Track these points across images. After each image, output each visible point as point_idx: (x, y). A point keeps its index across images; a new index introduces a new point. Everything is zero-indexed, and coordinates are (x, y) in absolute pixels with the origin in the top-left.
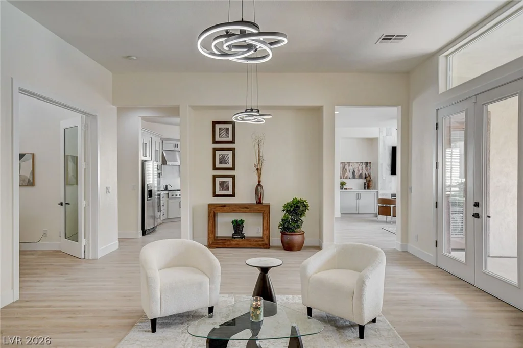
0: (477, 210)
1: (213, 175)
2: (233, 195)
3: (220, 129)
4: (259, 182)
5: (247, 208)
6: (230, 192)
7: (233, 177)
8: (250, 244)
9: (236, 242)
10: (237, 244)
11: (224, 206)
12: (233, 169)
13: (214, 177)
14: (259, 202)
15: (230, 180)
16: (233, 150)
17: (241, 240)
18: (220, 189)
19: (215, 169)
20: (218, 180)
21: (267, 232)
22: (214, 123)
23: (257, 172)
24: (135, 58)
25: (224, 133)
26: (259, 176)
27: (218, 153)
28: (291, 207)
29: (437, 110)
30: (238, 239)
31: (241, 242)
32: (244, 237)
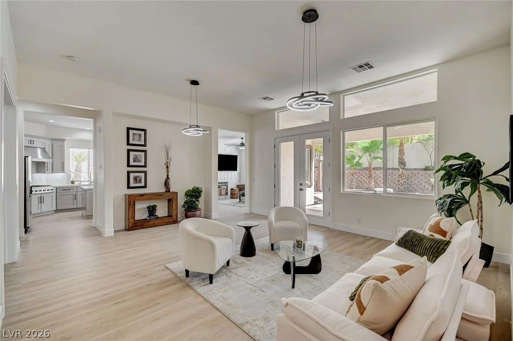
0: (301, 187)
1: (128, 171)
2: (145, 187)
3: (134, 134)
4: (168, 176)
5: (161, 196)
6: (143, 184)
7: (145, 172)
8: (164, 222)
9: (153, 223)
10: (154, 224)
11: (142, 195)
12: (145, 166)
13: (129, 173)
14: (168, 191)
15: (143, 175)
16: (145, 151)
17: (156, 220)
18: (133, 182)
19: (129, 166)
20: (132, 175)
21: (176, 212)
22: (128, 129)
23: (166, 169)
24: (77, 60)
25: (137, 137)
26: (168, 172)
27: (132, 153)
28: (193, 192)
29: (275, 138)
30: (154, 220)
31: (157, 222)
32: (158, 218)
